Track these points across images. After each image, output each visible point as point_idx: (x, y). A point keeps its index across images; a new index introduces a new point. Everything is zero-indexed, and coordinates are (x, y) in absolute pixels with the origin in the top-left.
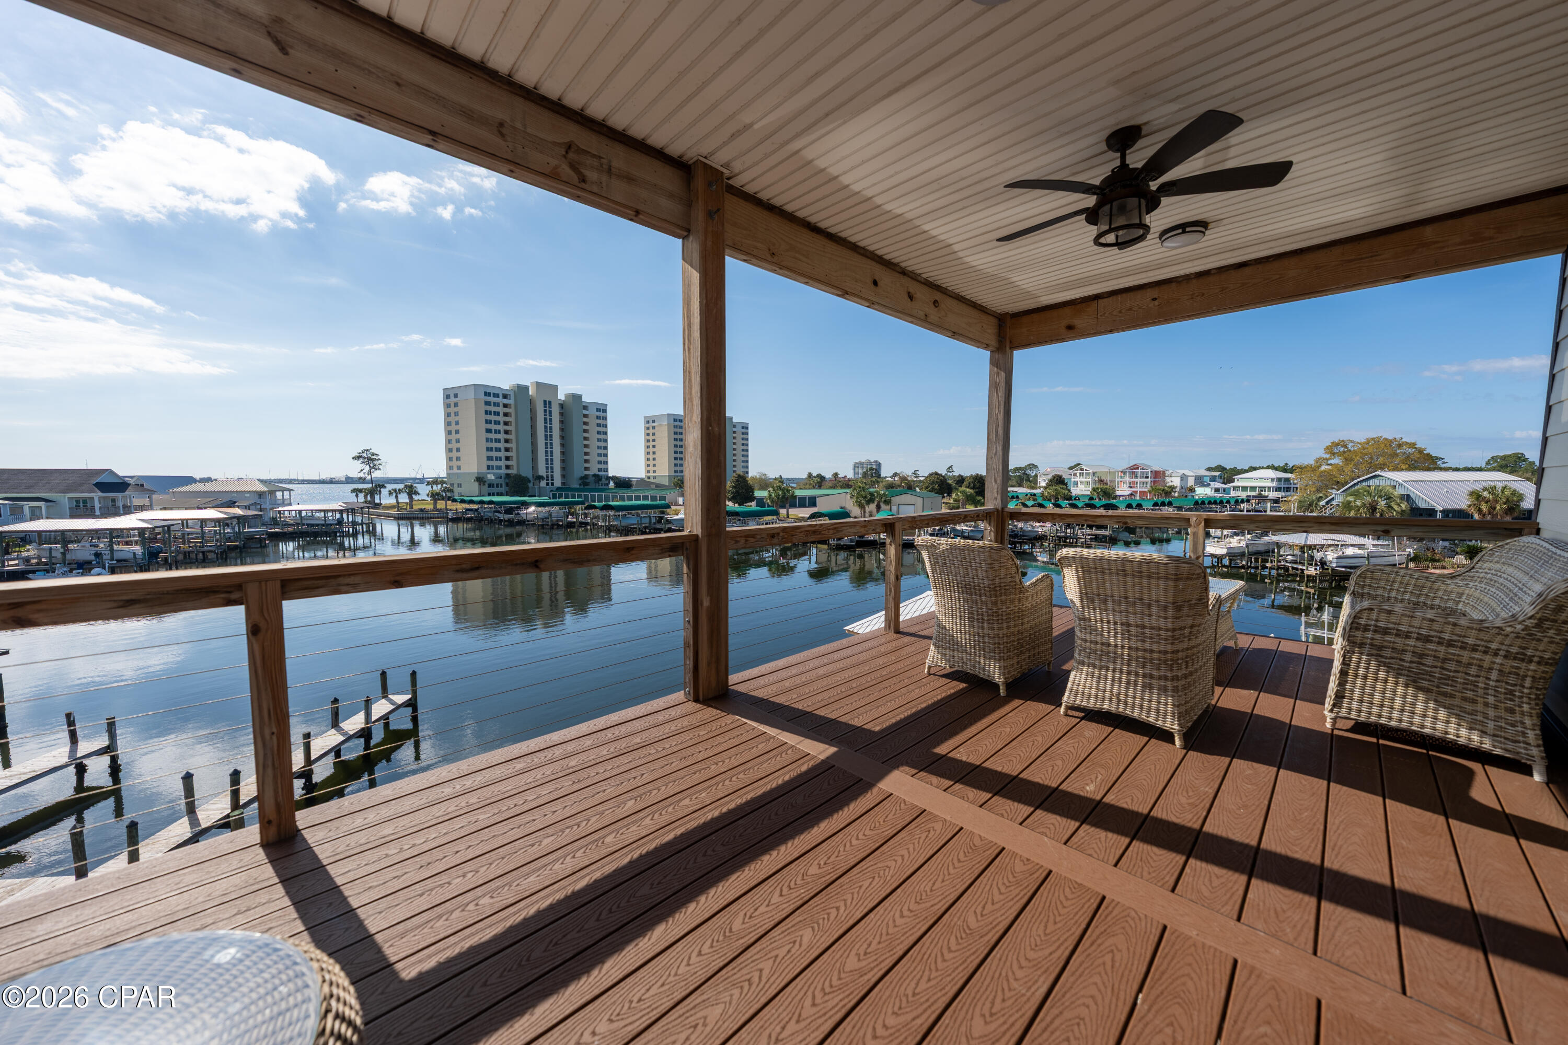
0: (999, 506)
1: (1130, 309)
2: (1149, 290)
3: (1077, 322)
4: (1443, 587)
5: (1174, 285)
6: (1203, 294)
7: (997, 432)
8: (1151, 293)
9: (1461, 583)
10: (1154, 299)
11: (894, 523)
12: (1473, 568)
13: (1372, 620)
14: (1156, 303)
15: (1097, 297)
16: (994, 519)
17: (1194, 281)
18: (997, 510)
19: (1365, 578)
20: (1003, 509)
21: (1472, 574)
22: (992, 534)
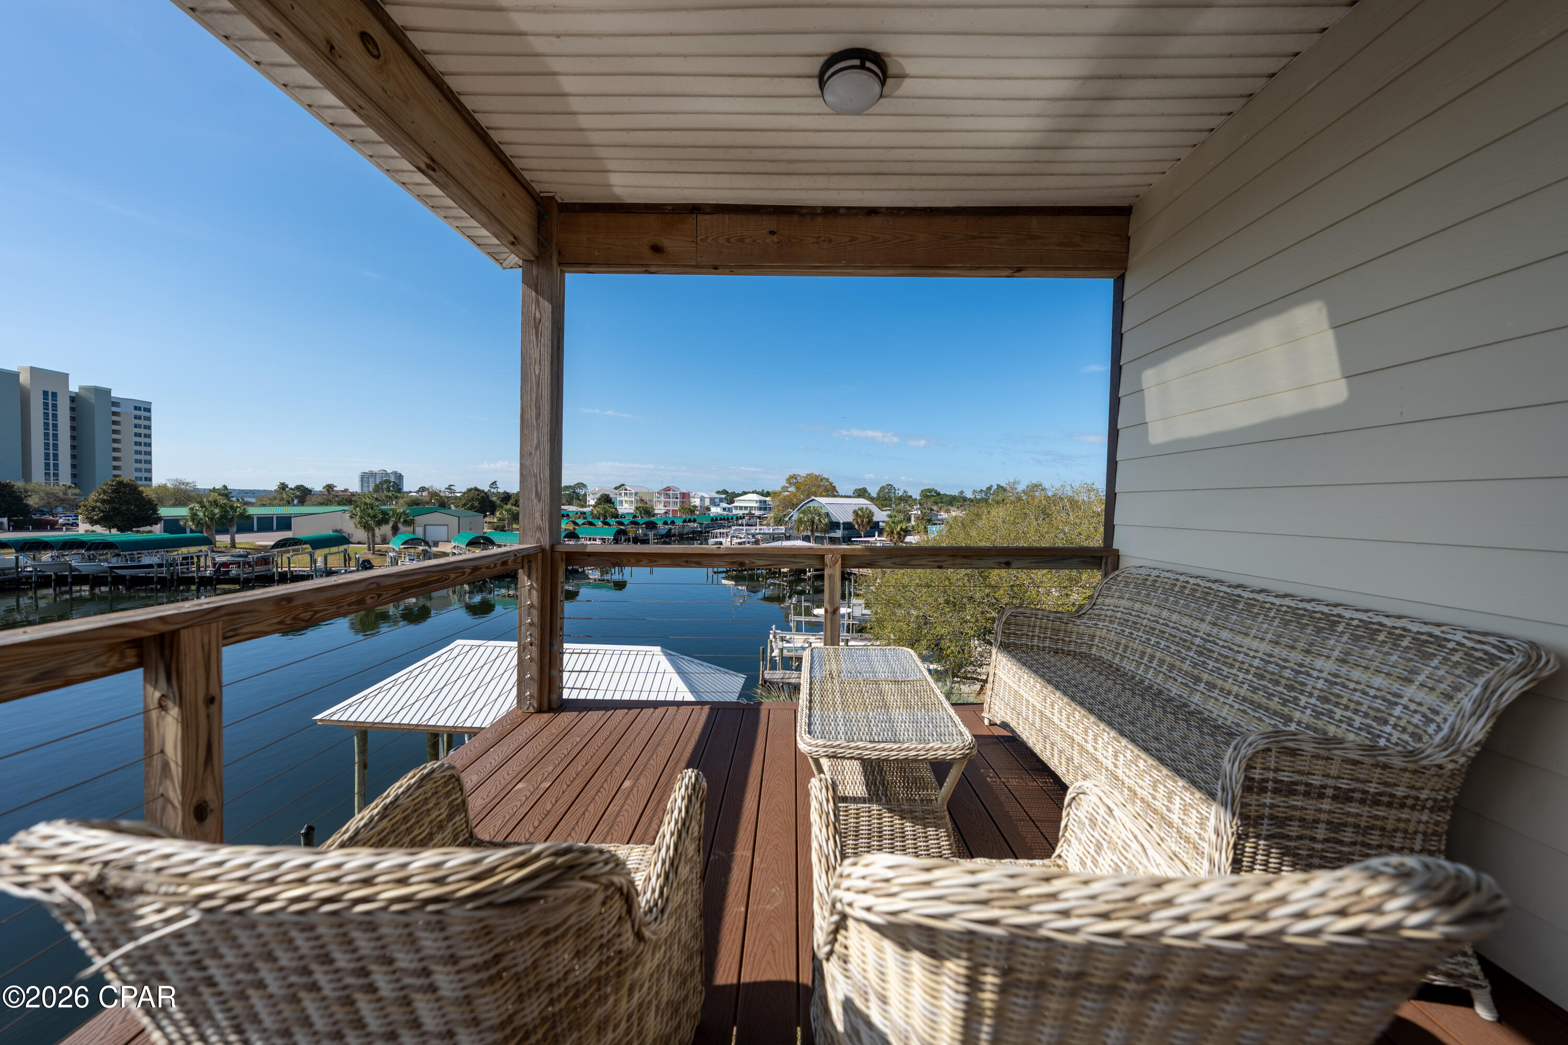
0: (546, 542)
1: (741, 240)
2: (765, 217)
3: (667, 243)
4: (1075, 629)
5: (796, 218)
6: (830, 241)
7: (538, 408)
8: (769, 223)
9: (1090, 623)
10: (772, 233)
11: (175, 634)
12: (1094, 604)
13: (1268, 769)
14: (775, 238)
15: (695, 209)
16: (537, 565)
17: (819, 219)
18: (542, 550)
19: (1010, 624)
20: (552, 546)
21: (1097, 612)
22: (534, 593)
